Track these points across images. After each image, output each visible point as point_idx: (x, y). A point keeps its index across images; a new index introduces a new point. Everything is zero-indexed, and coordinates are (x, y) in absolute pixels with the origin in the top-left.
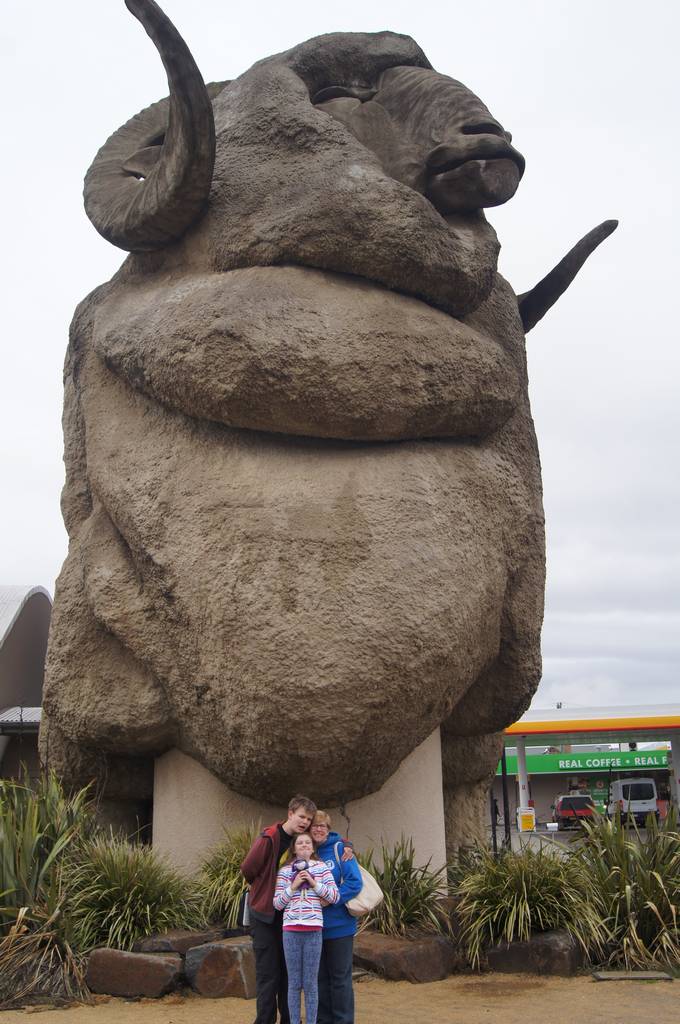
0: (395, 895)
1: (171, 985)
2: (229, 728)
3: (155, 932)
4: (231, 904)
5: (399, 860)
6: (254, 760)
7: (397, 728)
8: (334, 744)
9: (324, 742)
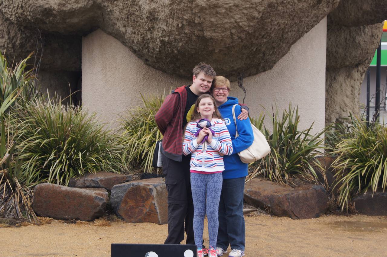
0: (281, 152)
1: (100, 211)
2: (145, 11)
3: (87, 173)
4: (147, 154)
5: (286, 124)
6: (166, 39)
8: (235, 27)
9: (227, 26)
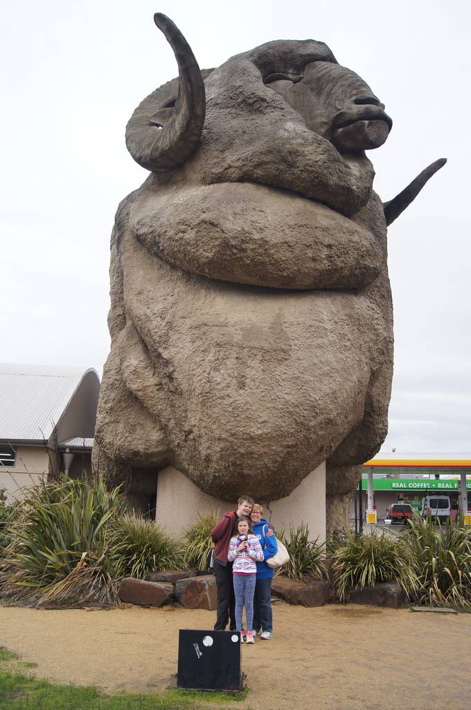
0: (297, 556)
1: (167, 600)
2: (203, 455)
3: (158, 570)
4: (201, 557)
5: (300, 537)
6: (217, 474)
7: (302, 460)
8: (263, 468)
9: (259, 466)
